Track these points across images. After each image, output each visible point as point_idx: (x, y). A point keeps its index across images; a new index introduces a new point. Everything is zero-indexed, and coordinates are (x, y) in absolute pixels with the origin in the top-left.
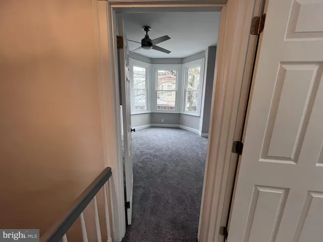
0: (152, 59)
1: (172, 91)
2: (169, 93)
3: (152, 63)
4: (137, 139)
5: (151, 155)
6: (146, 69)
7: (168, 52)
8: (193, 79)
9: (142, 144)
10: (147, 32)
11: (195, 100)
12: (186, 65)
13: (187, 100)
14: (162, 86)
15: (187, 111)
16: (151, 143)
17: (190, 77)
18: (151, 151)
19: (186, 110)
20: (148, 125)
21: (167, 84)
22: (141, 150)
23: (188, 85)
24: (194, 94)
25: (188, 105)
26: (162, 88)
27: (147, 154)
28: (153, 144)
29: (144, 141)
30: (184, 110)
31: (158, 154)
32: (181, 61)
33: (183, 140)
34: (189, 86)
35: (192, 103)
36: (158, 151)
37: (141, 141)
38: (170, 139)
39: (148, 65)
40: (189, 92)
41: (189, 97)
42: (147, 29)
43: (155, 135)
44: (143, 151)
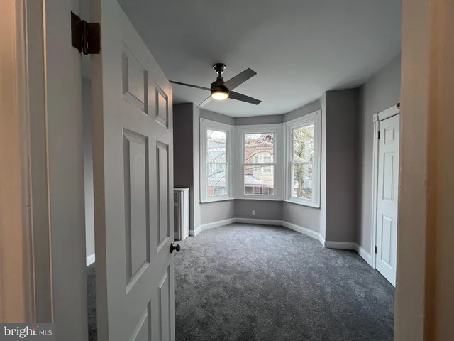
0: (235, 118)
1: (270, 164)
2: (266, 168)
3: (235, 124)
4: (206, 247)
5: (225, 287)
6: (227, 132)
7: (256, 102)
8: (302, 147)
9: (212, 260)
10: (220, 73)
11: (307, 178)
12: (288, 124)
13: (293, 177)
14: (256, 157)
15: (294, 197)
16: (231, 257)
17: (296, 145)
18: (228, 278)
19: (294, 194)
20: (229, 221)
21: (263, 155)
22: (209, 273)
23: (295, 155)
24: (305, 168)
25: (295, 185)
26: (256, 161)
27: (219, 283)
28: (232, 260)
29: (218, 252)
30: (290, 196)
31: (240, 287)
32: (281, 118)
33: (290, 254)
34: (296, 157)
35: (303, 182)
36: (241, 278)
37: (211, 253)
38: (266, 250)
39: (230, 127)
40: (297, 165)
41: (297, 173)
42: (219, 67)
43: (238, 239)
44: (212, 277)
